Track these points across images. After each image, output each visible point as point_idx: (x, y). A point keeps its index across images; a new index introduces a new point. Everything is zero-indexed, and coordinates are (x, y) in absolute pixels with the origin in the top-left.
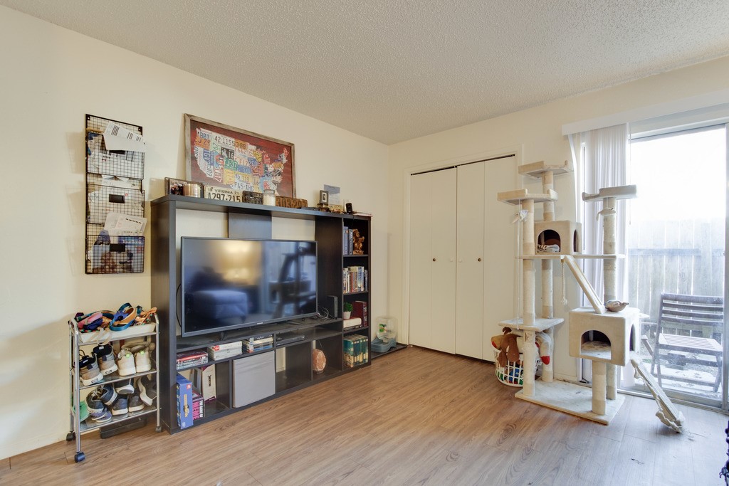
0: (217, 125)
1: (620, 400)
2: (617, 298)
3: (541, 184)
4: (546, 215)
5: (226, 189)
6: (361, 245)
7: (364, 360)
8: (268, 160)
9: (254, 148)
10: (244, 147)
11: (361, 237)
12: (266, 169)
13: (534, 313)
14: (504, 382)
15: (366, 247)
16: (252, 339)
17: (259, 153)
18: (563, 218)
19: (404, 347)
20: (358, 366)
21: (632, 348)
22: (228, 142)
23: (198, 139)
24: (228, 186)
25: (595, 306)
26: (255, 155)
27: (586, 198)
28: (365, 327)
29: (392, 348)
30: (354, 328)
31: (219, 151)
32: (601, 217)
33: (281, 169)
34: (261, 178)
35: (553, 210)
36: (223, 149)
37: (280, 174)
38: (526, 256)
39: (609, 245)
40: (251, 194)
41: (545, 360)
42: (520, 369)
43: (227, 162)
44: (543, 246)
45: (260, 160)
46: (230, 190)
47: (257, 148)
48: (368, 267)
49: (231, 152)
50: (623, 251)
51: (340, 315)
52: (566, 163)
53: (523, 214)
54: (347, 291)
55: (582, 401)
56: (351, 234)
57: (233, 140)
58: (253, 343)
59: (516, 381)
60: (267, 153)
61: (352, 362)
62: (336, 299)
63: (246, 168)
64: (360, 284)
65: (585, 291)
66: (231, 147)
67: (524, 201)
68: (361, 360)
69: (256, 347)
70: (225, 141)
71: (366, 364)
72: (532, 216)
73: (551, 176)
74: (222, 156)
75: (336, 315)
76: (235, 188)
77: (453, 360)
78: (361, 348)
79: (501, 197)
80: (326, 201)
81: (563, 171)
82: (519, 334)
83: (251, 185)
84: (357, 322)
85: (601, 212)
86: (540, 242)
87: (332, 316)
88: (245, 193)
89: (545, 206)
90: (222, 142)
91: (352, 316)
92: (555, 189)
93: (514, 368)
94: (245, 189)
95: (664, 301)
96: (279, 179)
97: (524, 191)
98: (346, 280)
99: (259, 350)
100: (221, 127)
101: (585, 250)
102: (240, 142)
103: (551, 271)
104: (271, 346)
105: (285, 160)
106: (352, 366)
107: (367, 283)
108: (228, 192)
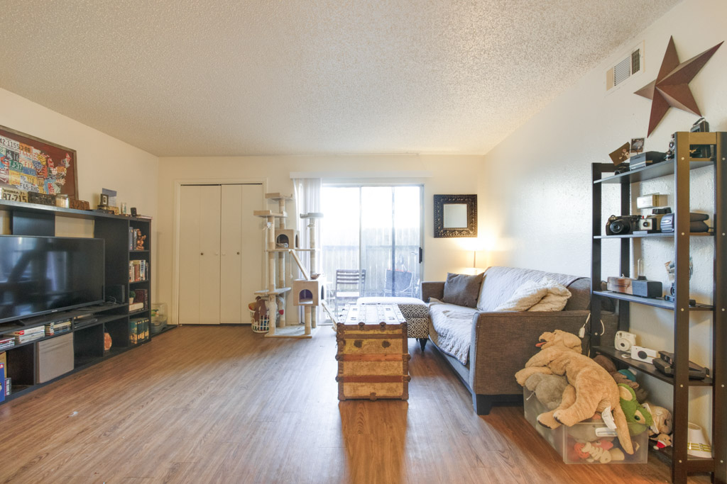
1: (318, 328)
2: (316, 272)
3: (278, 205)
4: (281, 225)
5: (11, 189)
6: (142, 242)
7: (146, 337)
8: (52, 164)
9: (38, 152)
10: (29, 150)
11: (142, 235)
12: (50, 172)
13: (275, 284)
14: (258, 332)
15: (147, 244)
16: (52, 324)
17: (44, 157)
18: (290, 228)
19: (175, 327)
20: (141, 342)
21: (322, 298)
22: (14, 145)
24: (14, 186)
25: (305, 277)
26: (40, 158)
27: (302, 217)
28: (147, 309)
29: (164, 328)
30: (138, 310)
31: (4, 153)
32: (308, 228)
33: (64, 173)
34: (46, 180)
35: (285, 222)
36: (7, 151)
37: (63, 177)
38: (271, 250)
39: (312, 244)
40: (37, 195)
41: (281, 312)
42: (267, 320)
43: (12, 164)
44: (279, 244)
45: (44, 163)
46: (16, 190)
47: (41, 153)
48: (148, 261)
49: (16, 155)
50: (319, 247)
51: (127, 301)
52: (292, 195)
53: (269, 224)
54: (132, 280)
55: (300, 331)
56: (135, 233)
57: (18, 143)
58: (53, 327)
59: (265, 329)
60: (50, 157)
61: (136, 339)
62: (123, 287)
63: (31, 170)
64: (142, 274)
65: (302, 271)
66: (16, 150)
67: (269, 217)
68: (143, 338)
69: (56, 330)
70: (10, 144)
71: (147, 341)
72: (274, 226)
73: (284, 202)
74: (6, 157)
75: (123, 301)
76: (21, 189)
77: (219, 328)
78: (143, 327)
79: (256, 213)
80: (105, 203)
81: (290, 199)
82: (266, 299)
83: (36, 186)
84: (139, 306)
85: (309, 226)
86: (278, 242)
87: (119, 301)
88: (30, 194)
89: (280, 220)
90: (7, 144)
91: (135, 302)
92: (286, 211)
93: (264, 320)
94: (30, 190)
95: (339, 273)
96: (62, 182)
97: (269, 211)
98: (132, 272)
99: (58, 333)
100: (6, 130)
101: (301, 247)
102: (25, 145)
103: (284, 259)
104: (68, 329)
105: (67, 165)
106: (136, 343)
107: (148, 274)
108: (14, 192)
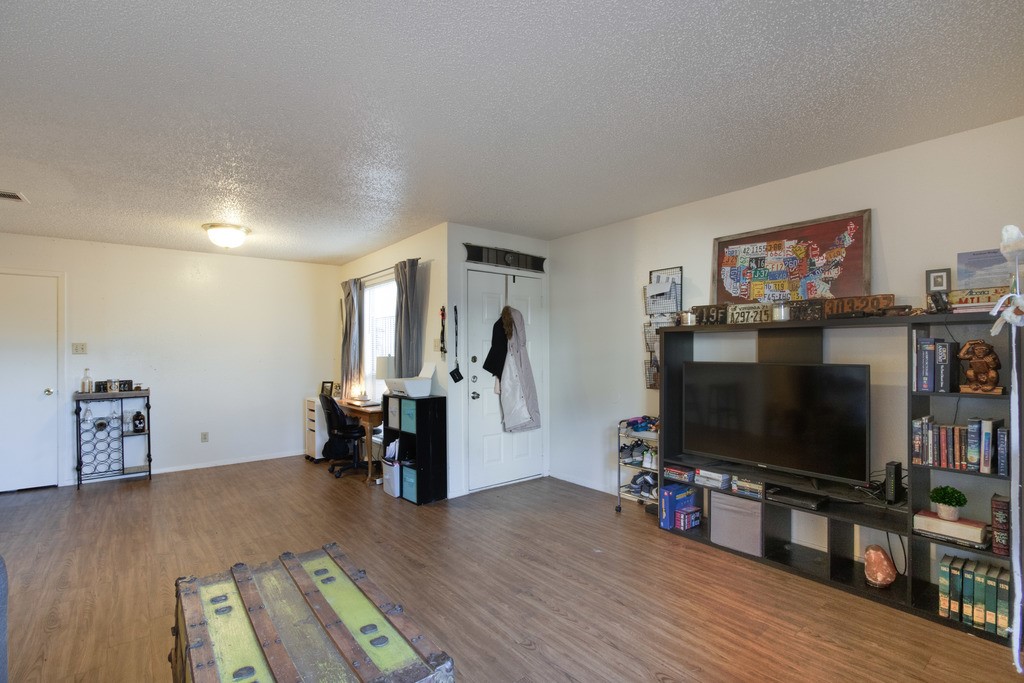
0: (745, 236)
5: (752, 305)
8: (817, 252)
9: (793, 243)
10: (779, 247)
12: (813, 264)
16: (736, 477)
17: (803, 247)
22: (757, 249)
23: (726, 259)
24: (755, 301)
26: (795, 251)
31: (747, 264)
33: (840, 257)
34: (803, 280)
36: (751, 260)
37: (837, 264)
43: (755, 274)
45: (803, 255)
46: (757, 305)
47: (799, 242)
49: (761, 260)
57: (765, 244)
60: (815, 242)
63: (780, 273)
64: (975, 456)
66: (762, 254)
70: (755, 249)
74: (750, 268)
76: (765, 301)
78: (978, 593)
83: (788, 292)
90: (750, 252)
96: (835, 272)
100: (751, 235)
102: (774, 243)
104: (758, 496)
105: (849, 242)
108: (754, 308)
